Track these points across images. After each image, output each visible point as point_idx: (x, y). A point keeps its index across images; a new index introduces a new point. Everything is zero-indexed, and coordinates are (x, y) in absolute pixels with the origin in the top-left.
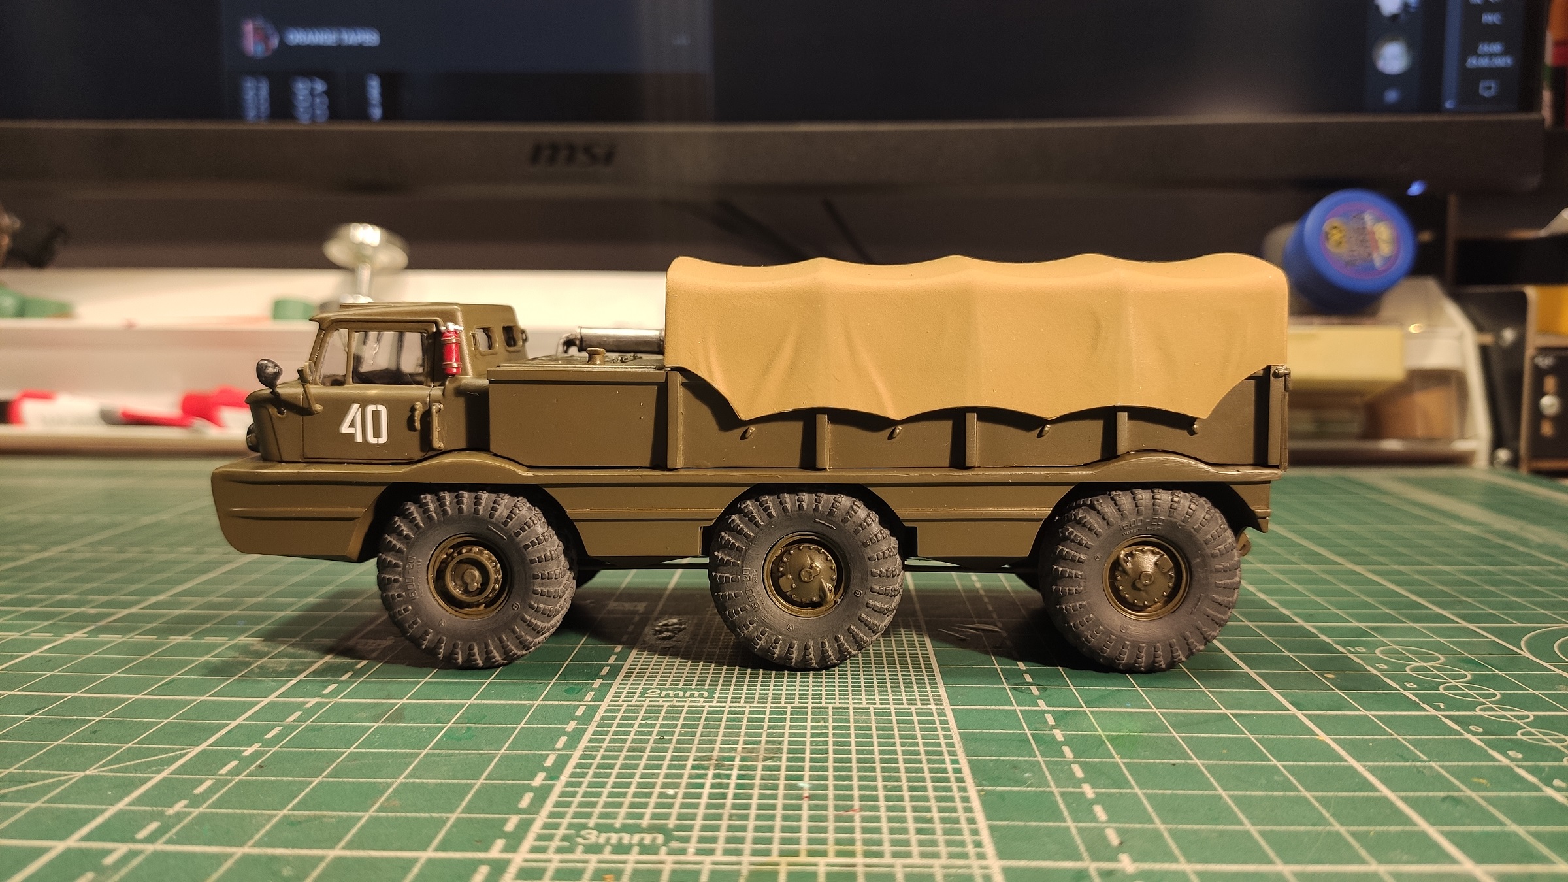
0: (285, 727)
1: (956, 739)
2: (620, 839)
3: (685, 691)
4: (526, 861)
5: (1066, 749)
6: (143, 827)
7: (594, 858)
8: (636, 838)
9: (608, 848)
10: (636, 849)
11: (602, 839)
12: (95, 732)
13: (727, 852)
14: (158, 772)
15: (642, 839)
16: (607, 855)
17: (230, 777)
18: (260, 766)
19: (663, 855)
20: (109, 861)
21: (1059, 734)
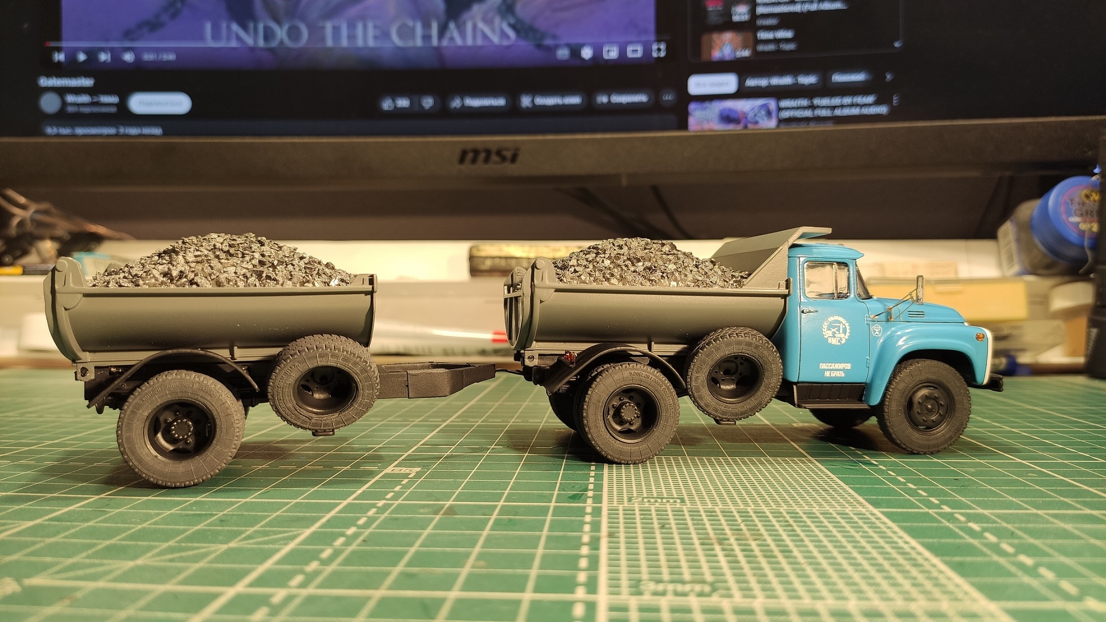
0: (368, 517)
1: (896, 529)
2: (675, 590)
3: (662, 498)
4: (608, 600)
6: (291, 579)
7: (663, 600)
9: (670, 594)
10: (692, 594)
11: (660, 587)
12: (223, 521)
13: (766, 597)
14: (286, 544)
15: (692, 588)
16: (670, 597)
17: (344, 547)
18: (364, 541)
19: (717, 598)
20: (276, 599)
21: (975, 527)
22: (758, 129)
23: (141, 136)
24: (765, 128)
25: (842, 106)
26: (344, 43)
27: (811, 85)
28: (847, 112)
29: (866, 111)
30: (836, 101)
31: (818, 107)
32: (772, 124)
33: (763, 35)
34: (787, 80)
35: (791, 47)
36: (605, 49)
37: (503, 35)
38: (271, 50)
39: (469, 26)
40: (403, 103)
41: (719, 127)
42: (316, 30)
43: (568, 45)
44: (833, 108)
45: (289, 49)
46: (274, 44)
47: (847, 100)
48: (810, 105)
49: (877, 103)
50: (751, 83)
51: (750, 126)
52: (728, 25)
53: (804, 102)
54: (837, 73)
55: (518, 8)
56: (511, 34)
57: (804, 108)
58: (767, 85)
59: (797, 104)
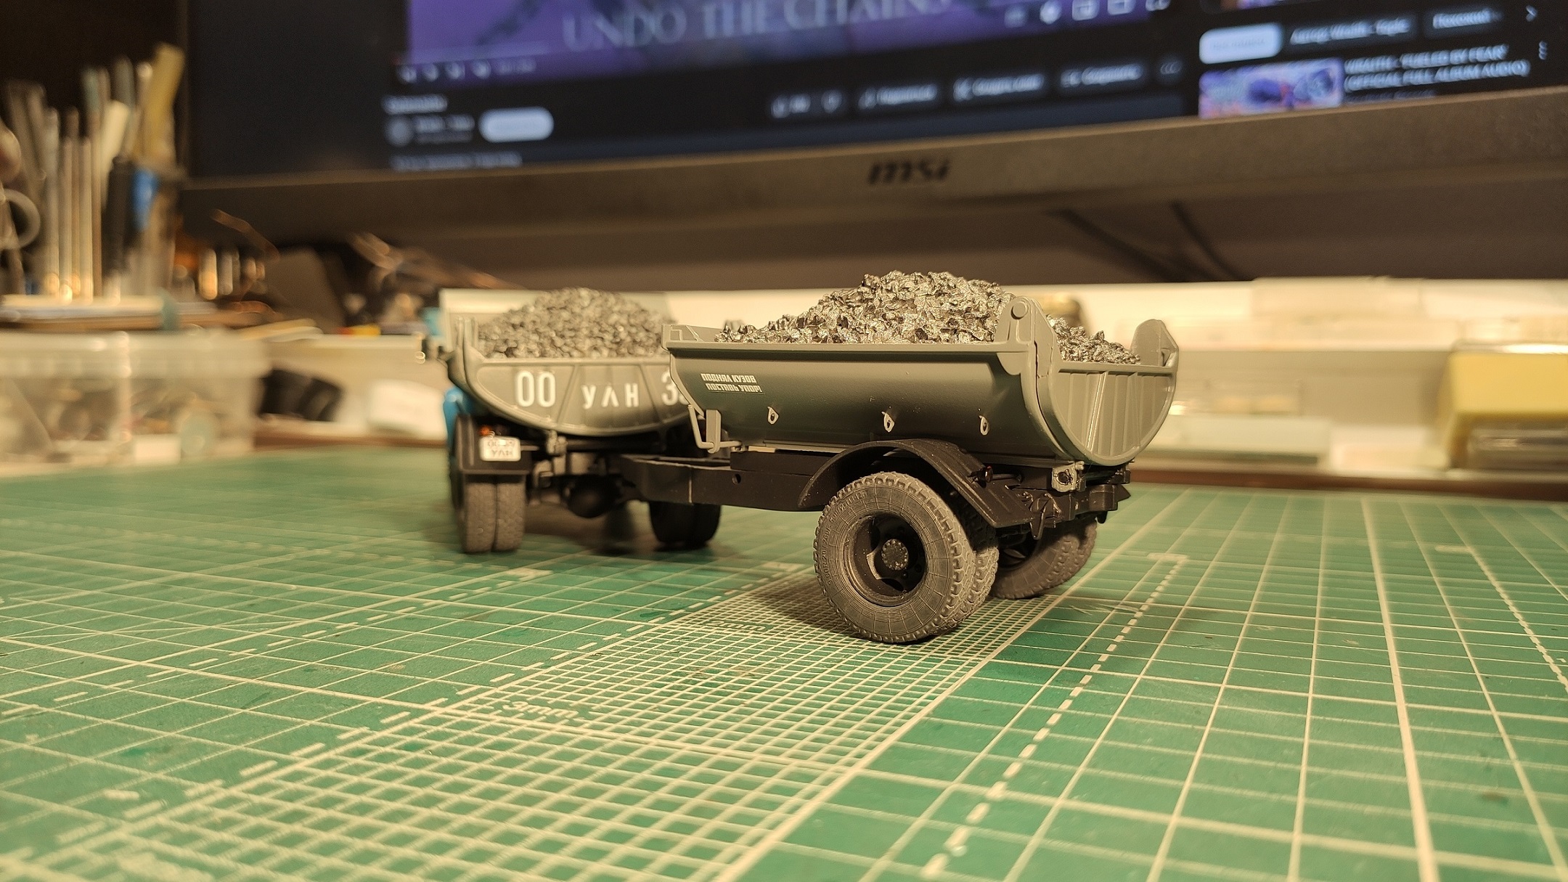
1: (959, 683)
2: (540, 710)
3: (745, 624)
4: (444, 713)
5: (1068, 702)
7: (500, 719)
8: (554, 711)
9: (521, 715)
10: (542, 718)
11: (525, 709)
13: (615, 730)
16: (513, 719)
19: (558, 725)
20: (153, 675)
22: (1313, 110)
23: (497, 168)
24: (1325, 107)
25: (1450, 66)
26: (728, 30)
27: (1399, 35)
28: (1457, 75)
29: (1490, 72)
30: (1440, 58)
31: (1410, 69)
32: (1332, 100)
34: (1358, 30)
36: (1075, 7)
40: (800, 105)
41: (1249, 110)
42: (695, 18)
43: (1022, 5)
44: (1434, 70)
46: (645, 41)
47: (1458, 56)
48: (1397, 67)
49: (1509, 58)
50: (1301, 37)
51: (1298, 106)
53: (1386, 63)
54: (1442, 14)
57: (1386, 72)
58: (1327, 40)
59: (1375, 67)
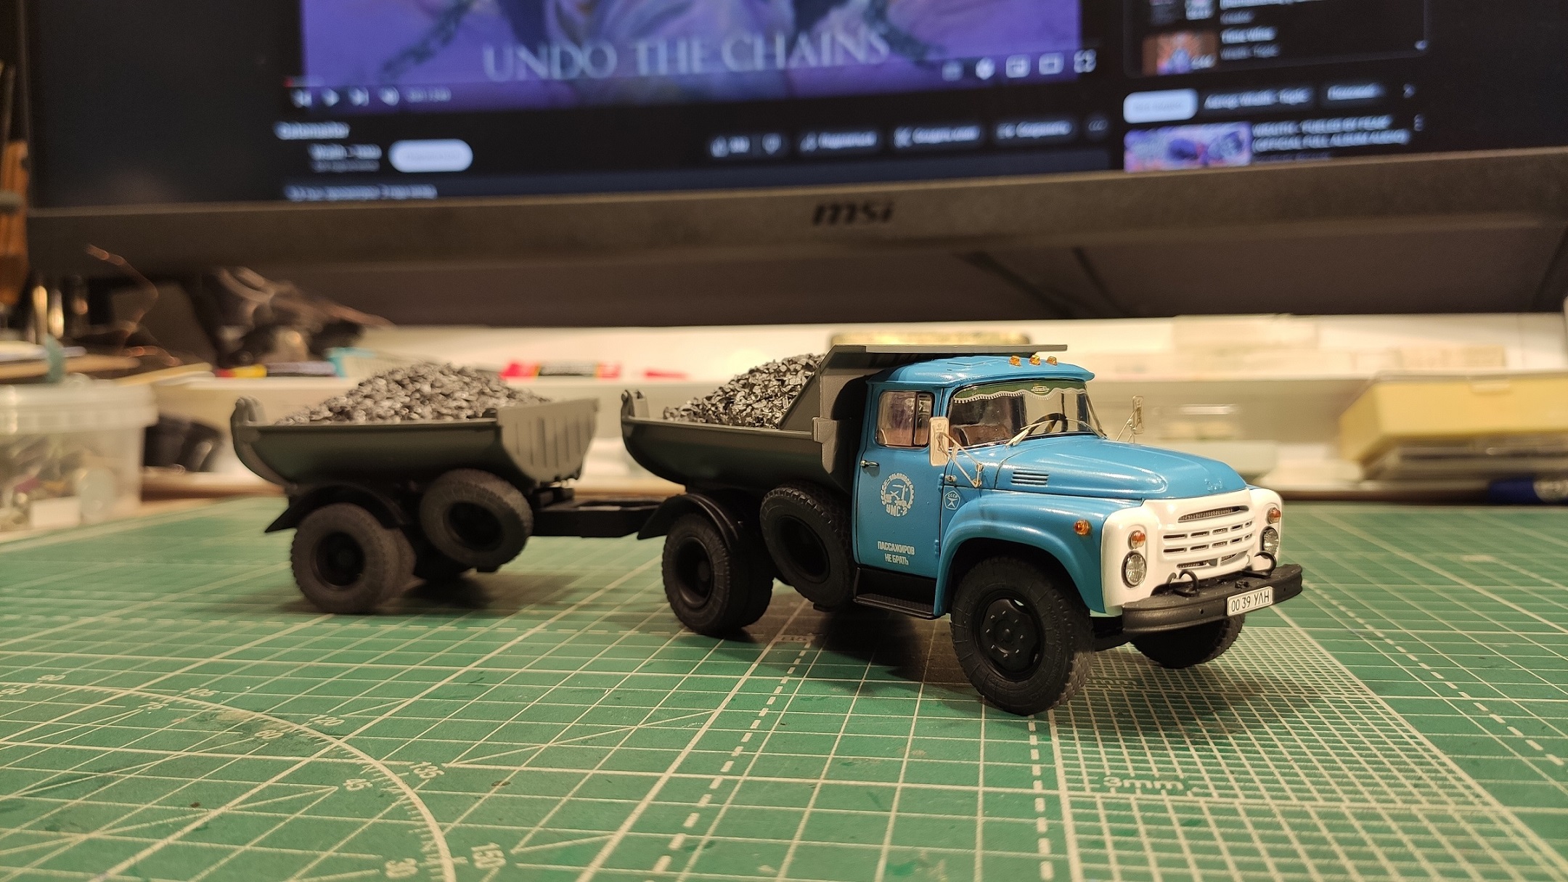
0: (777, 697)
2: (1144, 786)
4: (1070, 796)
5: (1512, 729)
6: (723, 765)
7: (1132, 797)
8: (1158, 785)
9: (1138, 791)
10: (1163, 792)
11: (1127, 783)
12: (618, 698)
13: (1247, 797)
14: (699, 726)
15: (1163, 787)
16: (1140, 795)
17: (763, 732)
18: (782, 724)
19: (1190, 796)
20: (714, 786)
21: (1498, 718)
22: (1223, 168)
23: (409, 200)
24: (1234, 165)
25: (1343, 133)
26: (663, 69)
27: (1299, 104)
28: (1349, 141)
29: (1377, 139)
30: (1334, 125)
31: (1309, 134)
32: (1241, 160)
33: (1230, 37)
34: (1263, 99)
35: (1269, 52)
36: (1009, 64)
37: (872, 49)
38: (571, 83)
39: (825, 40)
40: (740, 145)
41: (1168, 166)
42: (626, 54)
43: (959, 60)
44: (1330, 135)
45: (592, 81)
46: (573, 74)
47: (1350, 124)
48: (1298, 132)
49: (1393, 127)
50: (1214, 103)
51: (1213, 164)
52: (1181, 23)
53: (1288, 128)
54: (1335, 87)
55: (892, 13)
56: (883, 48)
57: (1289, 136)
58: (1236, 106)
59: (1279, 131)
